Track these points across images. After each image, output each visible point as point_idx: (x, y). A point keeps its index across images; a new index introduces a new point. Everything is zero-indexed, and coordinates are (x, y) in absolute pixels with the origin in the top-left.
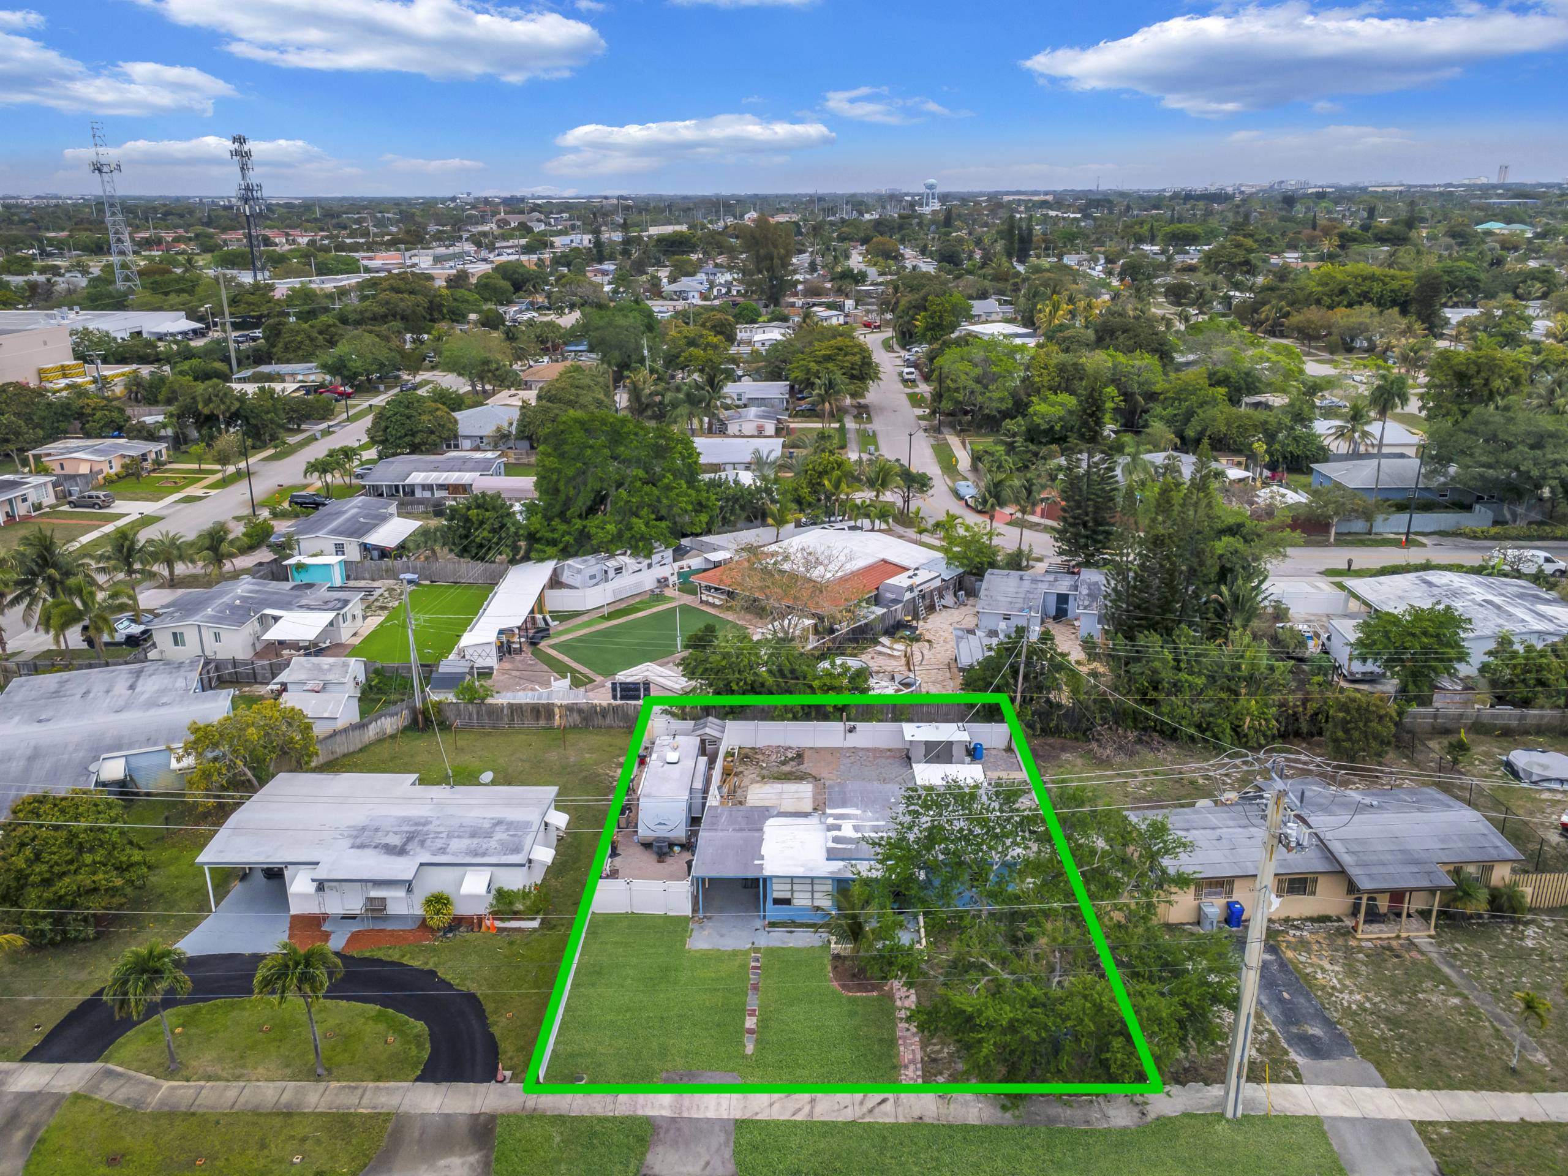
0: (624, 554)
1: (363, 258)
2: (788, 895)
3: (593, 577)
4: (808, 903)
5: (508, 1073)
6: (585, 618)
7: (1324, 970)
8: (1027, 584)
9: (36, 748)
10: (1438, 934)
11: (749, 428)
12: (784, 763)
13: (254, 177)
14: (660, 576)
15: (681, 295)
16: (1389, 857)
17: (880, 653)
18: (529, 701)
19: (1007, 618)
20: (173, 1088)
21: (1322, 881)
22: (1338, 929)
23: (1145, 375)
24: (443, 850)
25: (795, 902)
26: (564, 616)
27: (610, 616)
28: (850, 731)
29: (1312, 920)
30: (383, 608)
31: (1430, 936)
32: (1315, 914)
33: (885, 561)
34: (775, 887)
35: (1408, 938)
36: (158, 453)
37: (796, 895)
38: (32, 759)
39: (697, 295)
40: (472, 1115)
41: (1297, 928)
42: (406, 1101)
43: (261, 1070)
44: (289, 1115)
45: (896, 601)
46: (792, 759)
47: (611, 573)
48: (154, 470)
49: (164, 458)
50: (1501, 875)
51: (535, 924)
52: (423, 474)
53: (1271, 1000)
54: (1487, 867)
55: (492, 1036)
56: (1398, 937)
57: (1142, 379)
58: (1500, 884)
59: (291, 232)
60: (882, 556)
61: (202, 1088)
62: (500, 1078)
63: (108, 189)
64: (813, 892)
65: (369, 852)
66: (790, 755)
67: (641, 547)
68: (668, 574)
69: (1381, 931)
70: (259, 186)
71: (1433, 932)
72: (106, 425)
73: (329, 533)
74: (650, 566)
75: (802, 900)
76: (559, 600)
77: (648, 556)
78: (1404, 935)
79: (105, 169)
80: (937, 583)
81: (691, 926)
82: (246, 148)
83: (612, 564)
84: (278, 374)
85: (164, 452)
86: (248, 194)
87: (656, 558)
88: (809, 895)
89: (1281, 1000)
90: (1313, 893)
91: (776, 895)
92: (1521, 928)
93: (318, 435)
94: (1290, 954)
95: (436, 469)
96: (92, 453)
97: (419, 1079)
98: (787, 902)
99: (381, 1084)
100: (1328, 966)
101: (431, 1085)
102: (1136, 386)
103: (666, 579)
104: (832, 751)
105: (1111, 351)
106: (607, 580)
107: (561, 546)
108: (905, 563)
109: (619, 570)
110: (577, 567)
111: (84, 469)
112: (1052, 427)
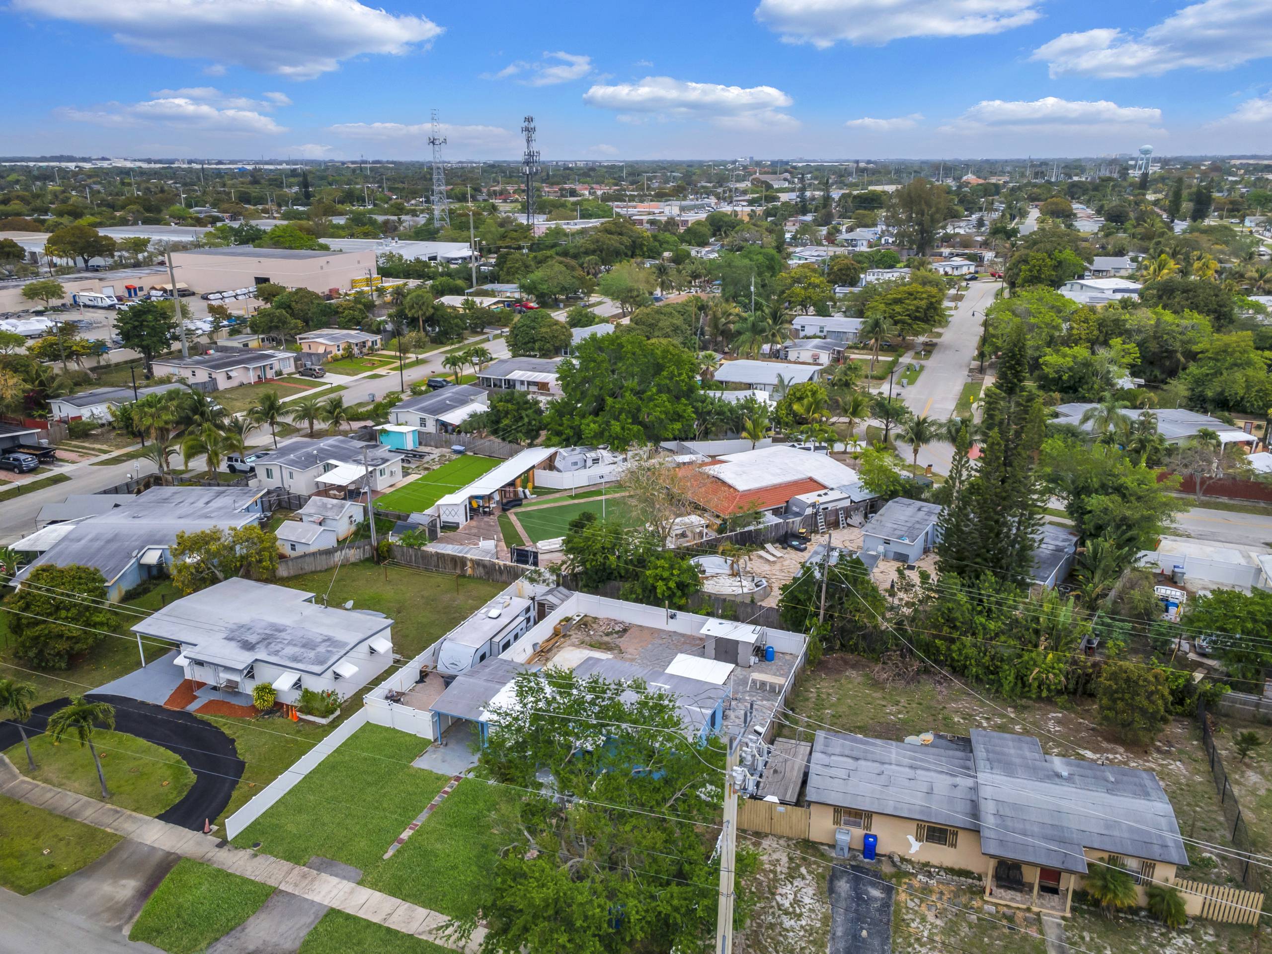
0: (604, 449)
1: (618, 207)
3: (575, 464)
5: (215, 828)
6: (557, 495)
7: (923, 919)
8: (921, 514)
9: (116, 535)
10: (1074, 919)
11: (806, 356)
12: (607, 634)
13: (535, 147)
15: (852, 243)
16: (1036, 829)
17: (761, 557)
18: (450, 552)
19: (887, 542)
20: (23, 782)
21: (961, 835)
22: (971, 886)
23: (1190, 334)
24: (276, 653)
26: (540, 491)
27: (577, 496)
28: (672, 617)
29: (951, 871)
30: (427, 469)
31: (1064, 918)
32: (956, 867)
33: (811, 479)
35: (1038, 914)
36: (374, 343)
38: (109, 541)
39: (865, 243)
40: (168, 852)
41: (930, 875)
42: (138, 831)
43: (76, 784)
44: (66, 819)
45: (797, 514)
46: (617, 632)
47: (590, 462)
48: (367, 355)
49: (379, 345)
50: (1165, 875)
51: (325, 721)
52: (521, 372)
53: (845, 934)
54: (1149, 865)
55: (230, 796)
56: (1028, 910)
57: (1184, 338)
58: (1161, 883)
59: (594, 186)
60: (810, 475)
61: (37, 786)
62: (206, 830)
63: (437, 156)
65: (233, 644)
66: (617, 628)
67: (619, 444)
69: (1012, 900)
70: (538, 153)
71: (1068, 915)
72: (350, 321)
73: (418, 410)
74: (624, 460)
76: (544, 478)
77: (624, 451)
78: (1035, 909)
79: (437, 142)
80: (847, 503)
81: (428, 748)
82: (532, 125)
83: (592, 455)
84: (493, 291)
85: (379, 342)
86: (529, 160)
87: (630, 454)
89: (856, 937)
90: (954, 845)
92: (1174, 934)
93: (491, 338)
94: (903, 897)
95: (534, 370)
96: (329, 340)
97: (160, 817)
99: (134, 814)
100: (931, 917)
101: (163, 822)
102: (1178, 344)
104: (654, 632)
105: (1159, 309)
106: (585, 467)
107: (564, 437)
108: (826, 483)
109: (596, 461)
110: (567, 455)
111: (321, 350)
112: (1060, 378)
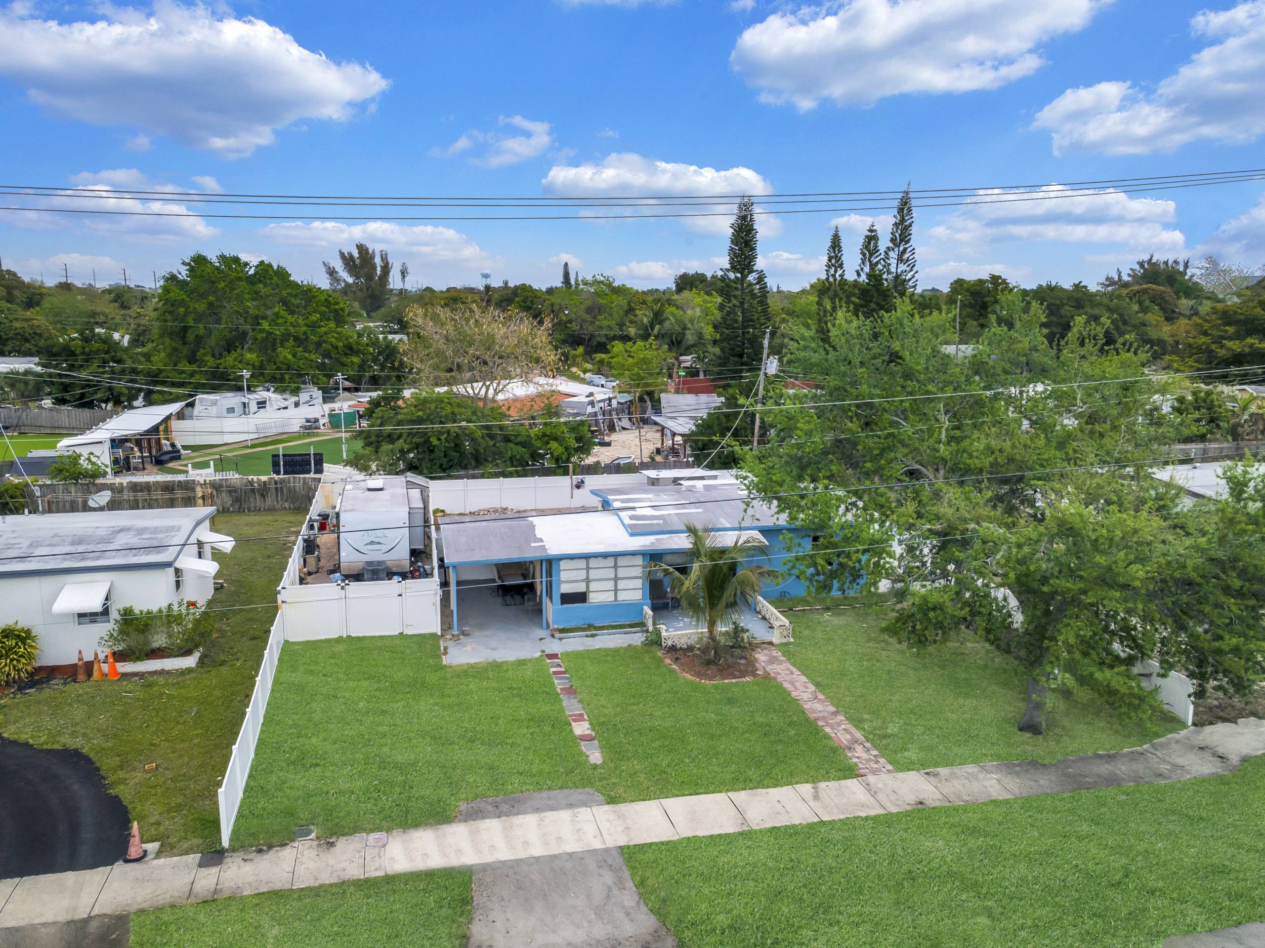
0: (268, 388)
2: (581, 588)
3: (231, 409)
4: (609, 597)
5: (152, 847)
6: (223, 448)
14: (311, 416)
25: (593, 598)
27: (253, 446)
28: (578, 487)
34: (564, 576)
37: (593, 586)
40: (72, 922)
45: (578, 415)
47: (253, 407)
51: (190, 662)
62: (134, 855)
64: (616, 579)
68: (318, 416)
74: (297, 405)
75: (600, 595)
77: (296, 392)
81: (442, 644)
83: (253, 398)
87: (304, 397)
88: (610, 585)
91: (566, 589)
98: (581, 598)
103: (316, 420)
106: (247, 413)
109: (262, 404)
